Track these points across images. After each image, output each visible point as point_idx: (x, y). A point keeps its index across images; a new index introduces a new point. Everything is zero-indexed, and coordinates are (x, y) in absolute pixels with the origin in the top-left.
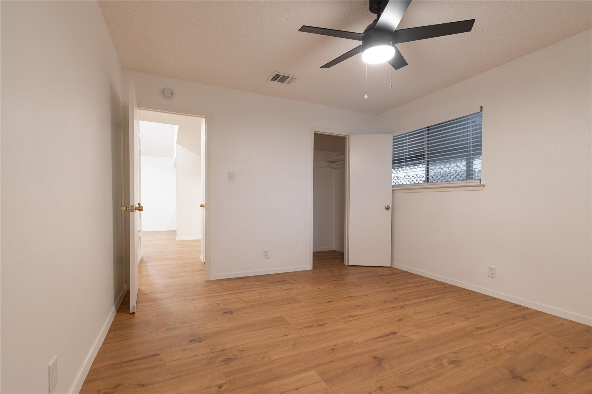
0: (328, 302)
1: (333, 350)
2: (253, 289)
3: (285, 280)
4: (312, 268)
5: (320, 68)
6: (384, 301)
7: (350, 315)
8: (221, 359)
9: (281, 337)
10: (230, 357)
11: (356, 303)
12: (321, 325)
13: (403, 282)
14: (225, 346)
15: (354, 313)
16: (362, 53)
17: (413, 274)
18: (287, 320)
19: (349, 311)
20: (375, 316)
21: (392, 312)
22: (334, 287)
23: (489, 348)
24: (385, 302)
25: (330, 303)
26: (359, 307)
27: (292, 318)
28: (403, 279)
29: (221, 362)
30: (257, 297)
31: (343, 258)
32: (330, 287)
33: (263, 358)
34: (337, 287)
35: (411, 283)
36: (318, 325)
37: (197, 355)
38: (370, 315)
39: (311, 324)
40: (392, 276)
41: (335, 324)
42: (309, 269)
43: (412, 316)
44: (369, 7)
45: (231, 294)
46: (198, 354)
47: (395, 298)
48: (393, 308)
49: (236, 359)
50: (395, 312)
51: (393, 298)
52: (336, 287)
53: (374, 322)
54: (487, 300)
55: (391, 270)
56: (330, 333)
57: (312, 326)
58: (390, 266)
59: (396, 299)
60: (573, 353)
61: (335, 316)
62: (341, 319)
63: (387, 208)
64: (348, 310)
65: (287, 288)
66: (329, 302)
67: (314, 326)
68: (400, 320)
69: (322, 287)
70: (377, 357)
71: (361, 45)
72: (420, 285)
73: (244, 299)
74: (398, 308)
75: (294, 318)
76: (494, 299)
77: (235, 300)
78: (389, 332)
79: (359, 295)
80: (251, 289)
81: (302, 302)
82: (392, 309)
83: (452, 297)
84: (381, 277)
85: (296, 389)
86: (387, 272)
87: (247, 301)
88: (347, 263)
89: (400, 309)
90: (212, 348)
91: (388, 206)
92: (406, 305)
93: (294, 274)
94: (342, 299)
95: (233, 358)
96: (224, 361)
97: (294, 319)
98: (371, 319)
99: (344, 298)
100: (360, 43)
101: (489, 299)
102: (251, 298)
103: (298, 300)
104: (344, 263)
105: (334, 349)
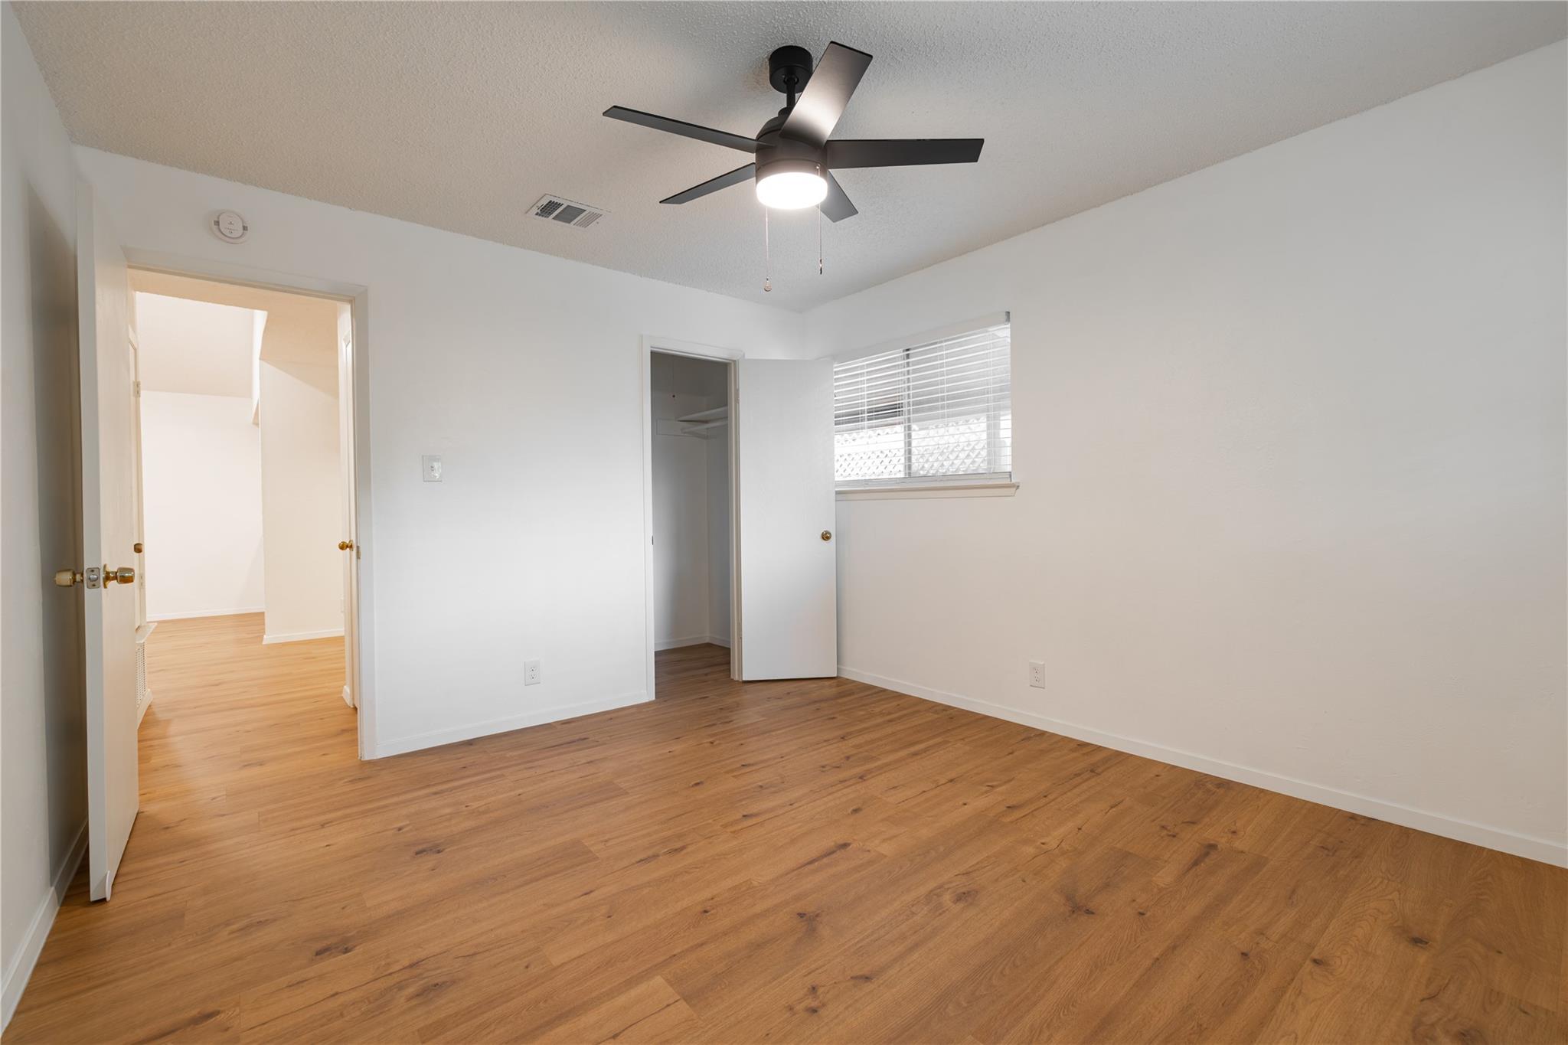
0: (693, 786)
1: (706, 912)
2: (498, 773)
3: (583, 737)
4: (653, 698)
5: (660, 202)
6: (823, 767)
7: (745, 814)
8: (411, 990)
9: (576, 898)
10: (436, 982)
11: (760, 781)
12: (676, 850)
13: (862, 713)
14: (420, 950)
15: (754, 808)
16: (757, 181)
17: (884, 690)
18: (592, 849)
19: (744, 803)
20: (801, 808)
21: (839, 794)
22: (707, 743)
23: (1030, 850)
24: (824, 769)
25: (697, 788)
26: (766, 788)
27: (602, 842)
28: (864, 705)
29: (409, 999)
30: (512, 793)
31: (729, 663)
32: (698, 745)
33: (527, 967)
34: (715, 743)
35: (881, 714)
36: (669, 852)
37: (337, 994)
38: (790, 807)
39: (650, 853)
40: (840, 701)
41: (710, 843)
42: (647, 701)
43: (880, 796)
44: (768, 75)
45: (435, 793)
46: (340, 991)
47: (847, 755)
48: (841, 782)
49: (454, 982)
50: (845, 791)
51: (842, 756)
52: (712, 743)
53: (799, 824)
54: (1029, 738)
55: (838, 686)
56: (696, 868)
57: (655, 856)
58: (835, 675)
59: (848, 758)
60: (1174, 836)
61: (710, 821)
62: (725, 826)
63: (826, 537)
64: (741, 801)
65: (589, 759)
66: (697, 784)
67: (658, 856)
68: (856, 811)
69: (678, 748)
70: (805, 914)
71: (754, 163)
72: (899, 718)
73: (475, 805)
74: (852, 782)
75: (610, 839)
76: (1042, 734)
77: (448, 811)
78: (833, 844)
79: (765, 757)
80: (494, 774)
81: (627, 793)
82: (840, 786)
83: (962, 739)
84: (817, 705)
85: (615, 1037)
86: (829, 690)
87: (481, 809)
88: (739, 675)
89: (858, 783)
90: (383, 963)
91: (827, 532)
92: (870, 771)
93: (608, 716)
94: (727, 772)
95: (444, 983)
96: (418, 995)
97: (609, 844)
98: (793, 818)
99: (732, 771)
100: (751, 158)
101: (1032, 735)
102: (493, 799)
103: (621, 788)
104: (732, 677)
105: (708, 908)
